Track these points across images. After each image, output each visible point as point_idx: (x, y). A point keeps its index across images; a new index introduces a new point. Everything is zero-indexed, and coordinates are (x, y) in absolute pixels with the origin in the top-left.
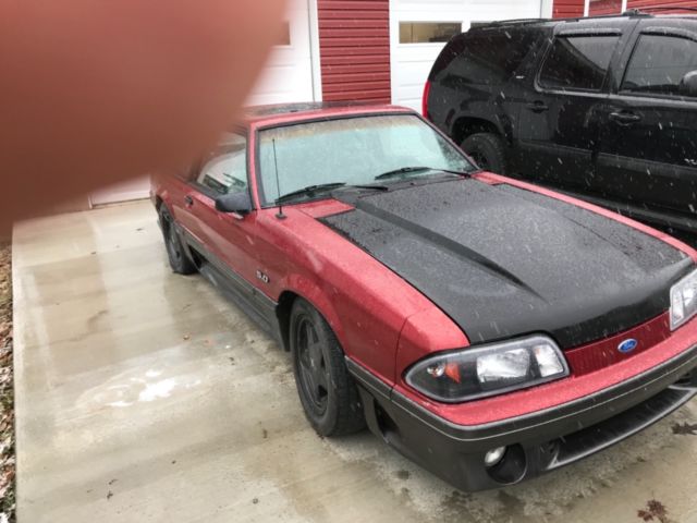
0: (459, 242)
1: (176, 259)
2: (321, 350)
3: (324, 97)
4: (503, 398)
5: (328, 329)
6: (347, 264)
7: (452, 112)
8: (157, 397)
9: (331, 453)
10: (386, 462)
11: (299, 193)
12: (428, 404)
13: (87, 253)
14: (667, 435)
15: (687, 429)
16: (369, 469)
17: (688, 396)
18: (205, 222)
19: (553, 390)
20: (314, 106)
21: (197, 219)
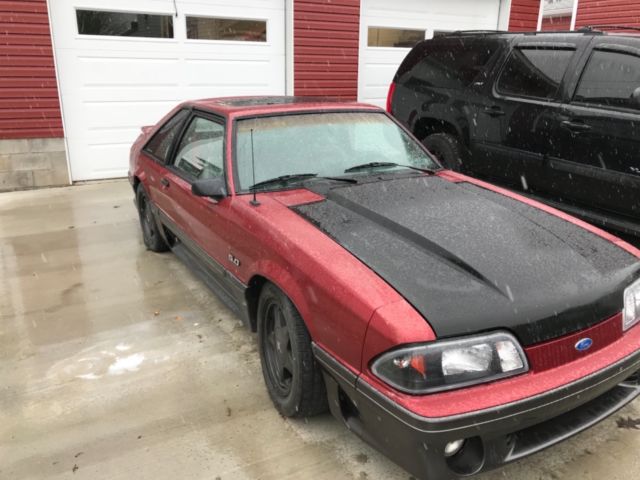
0: (426, 237)
1: (150, 237)
2: (288, 334)
3: (295, 92)
4: (464, 392)
5: (297, 314)
6: (318, 253)
7: (414, 113)
8: (127, 371)
9: (293, 434)
10: (345, 444)
11: (272, 182)
12: (393, 395)
13: (66, 228)
14: (612, 428)
15: (630, 424)
16: (330, 451)
17: (634, 393)
18: (179, 203)
19: (513, 385)
20: (286, 100)
21: (171, 200)
